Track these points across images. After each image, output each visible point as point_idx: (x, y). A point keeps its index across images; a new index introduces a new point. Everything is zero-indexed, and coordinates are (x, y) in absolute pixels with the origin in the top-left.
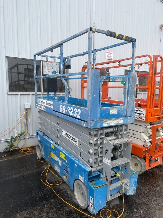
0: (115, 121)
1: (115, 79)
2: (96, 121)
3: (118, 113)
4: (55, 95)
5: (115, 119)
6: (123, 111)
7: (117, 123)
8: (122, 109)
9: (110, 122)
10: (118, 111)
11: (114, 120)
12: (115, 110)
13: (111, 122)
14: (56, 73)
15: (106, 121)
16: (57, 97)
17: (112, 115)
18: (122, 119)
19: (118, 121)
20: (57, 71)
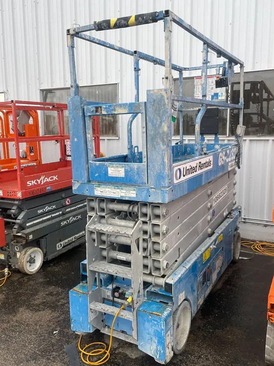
0: (118, 190)
1: (112, 110)
2: (81, 182)
3: (126, 175)
4: (216, 140)
5: (117, 187)
6: (138, 174)
7: (123, 194)
8: (134, 169)
9: (107, 189)
10: (126, 172)
11: (115, 188)
12: (120, 169)
13: (109, 190)
14: (219, 98)
15: (99, 187)
16: (218, 145)
17: (112, 178)
18: (134, 190)
19: (124, 191)
20: (222, 94)
